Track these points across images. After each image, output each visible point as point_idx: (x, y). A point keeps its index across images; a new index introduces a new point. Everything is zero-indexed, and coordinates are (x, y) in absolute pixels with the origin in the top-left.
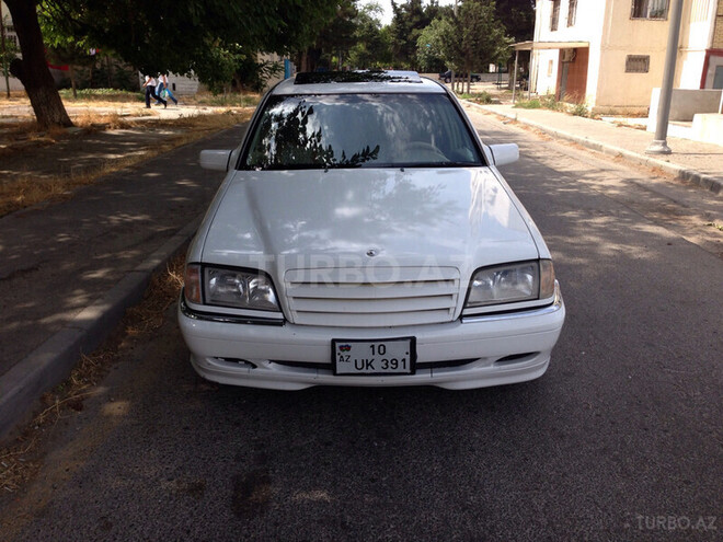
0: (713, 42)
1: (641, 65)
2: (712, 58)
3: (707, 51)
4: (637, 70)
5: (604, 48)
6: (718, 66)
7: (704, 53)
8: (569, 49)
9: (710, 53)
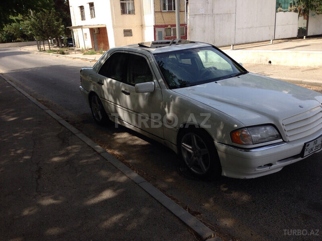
0: (155, 22)
1: (128, 33)
2: (156, 29)
3: (154, 26)
4: (128, 36)
5: (114, 27)
6: (159, 32)
7: (153, 27)
8: (96, 28)
9: (155, 27)
